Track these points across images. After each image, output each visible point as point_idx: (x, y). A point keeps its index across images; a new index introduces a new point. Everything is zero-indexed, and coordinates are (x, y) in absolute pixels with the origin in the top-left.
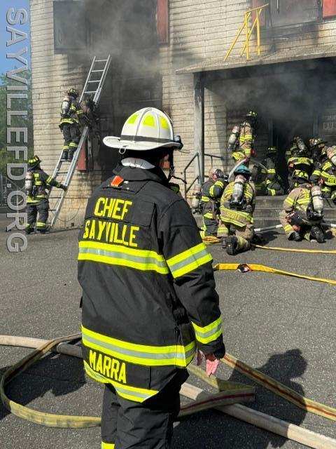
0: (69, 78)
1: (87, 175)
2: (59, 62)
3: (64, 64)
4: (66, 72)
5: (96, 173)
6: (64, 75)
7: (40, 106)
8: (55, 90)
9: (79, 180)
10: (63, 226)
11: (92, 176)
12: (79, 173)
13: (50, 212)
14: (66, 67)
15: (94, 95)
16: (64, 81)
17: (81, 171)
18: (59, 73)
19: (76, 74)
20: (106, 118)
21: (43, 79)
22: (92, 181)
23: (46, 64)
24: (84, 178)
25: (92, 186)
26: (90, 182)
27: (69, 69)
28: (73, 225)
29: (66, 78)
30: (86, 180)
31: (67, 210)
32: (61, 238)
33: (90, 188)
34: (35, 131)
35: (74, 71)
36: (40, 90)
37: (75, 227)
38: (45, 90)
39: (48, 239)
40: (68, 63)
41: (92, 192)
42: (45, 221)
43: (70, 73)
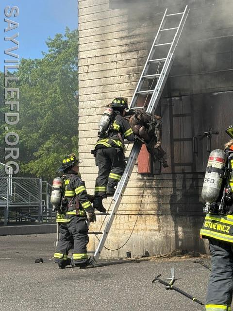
0: (129, 41)
1: (151, 181)
2: (115, 20)
3: (122, 23)
4: (125, 34)
5: (165, 177)
6: (122, 38)
7: (88, 83)
8: (109, 59)
9: (140, 188)
10: (115, 255)
11: (158, 182)
12: (140, 177)
13: (91, 237)
14: (125, 26)
15: (163, 63)
16: (122, 45)
17: (143, 174)
18: (116, 35)
19: (139, 35)
20: (180, 96)
21: (94, 46)
22: (158, 189)
23: (98, 23)
24: (147, 184)
25: (159, 196)
26: (155, 191)
27: (129, 29)
28: (129, 254)
29: (125, 41)
30: (150, 187)
31: (121, 232)
32: (105, 276)
33: (155, 199)
34: (80, 118)
35: (137, 32)
36: (89, 60)
37: (132, 258)
38: (96, 60)
39: (89, 276)
40: (129, 21)
41: (159, 206)
42: (84, 250)
43: (131, 34)
